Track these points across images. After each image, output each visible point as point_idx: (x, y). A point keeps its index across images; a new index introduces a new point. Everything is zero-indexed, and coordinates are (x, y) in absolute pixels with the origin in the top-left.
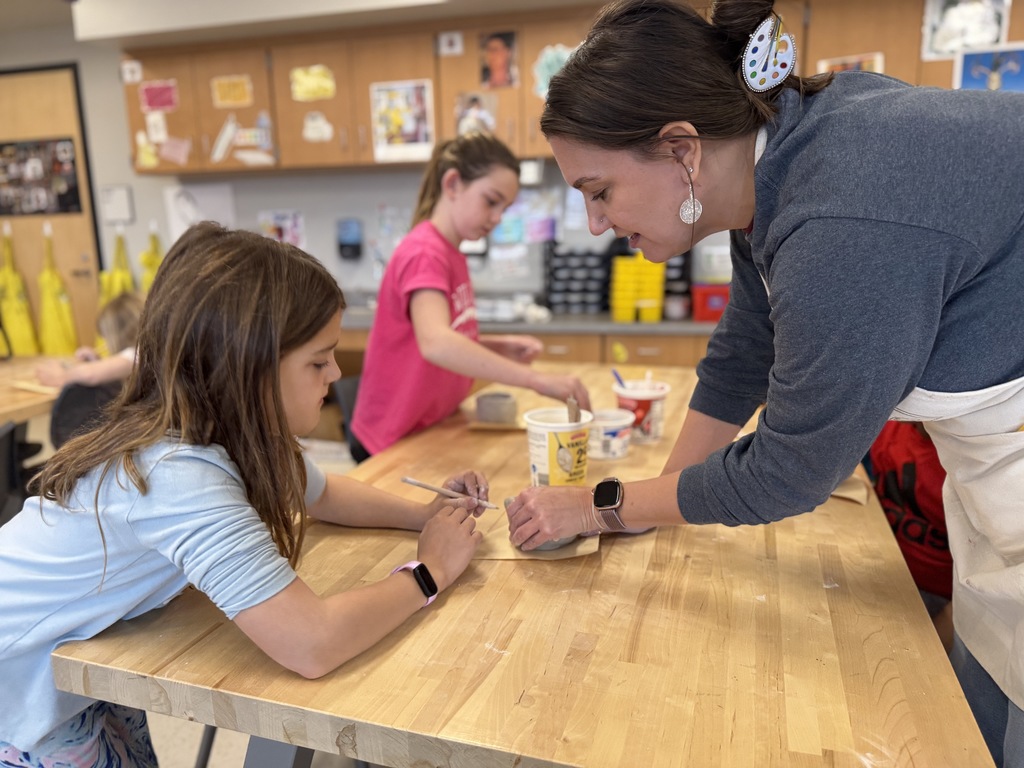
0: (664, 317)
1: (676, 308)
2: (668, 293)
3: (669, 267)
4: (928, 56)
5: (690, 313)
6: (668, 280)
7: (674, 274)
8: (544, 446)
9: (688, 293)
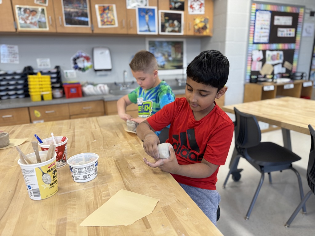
0: (54, 97)
1: (58, 93)
2: (53, 88)
3: (52, 78)
4: (129, 7)
5: (64, 95)
6: (52, 83)
7: (54, 80)
8: (35, 176)
9: (61, 87)
